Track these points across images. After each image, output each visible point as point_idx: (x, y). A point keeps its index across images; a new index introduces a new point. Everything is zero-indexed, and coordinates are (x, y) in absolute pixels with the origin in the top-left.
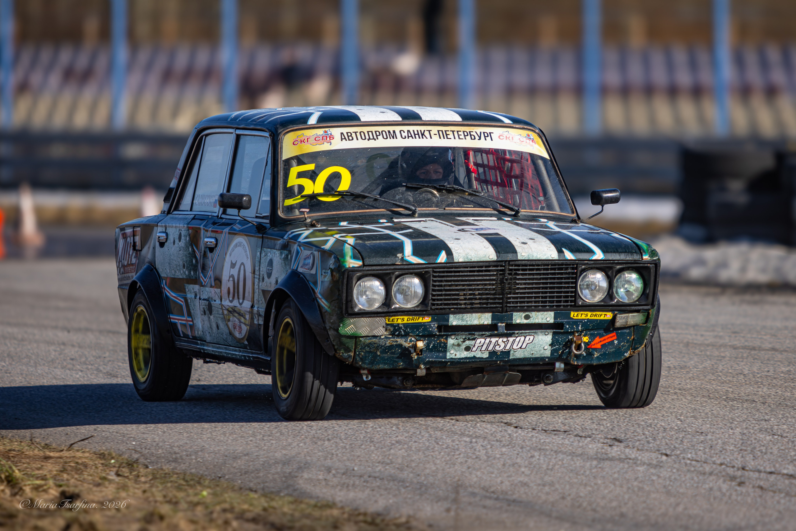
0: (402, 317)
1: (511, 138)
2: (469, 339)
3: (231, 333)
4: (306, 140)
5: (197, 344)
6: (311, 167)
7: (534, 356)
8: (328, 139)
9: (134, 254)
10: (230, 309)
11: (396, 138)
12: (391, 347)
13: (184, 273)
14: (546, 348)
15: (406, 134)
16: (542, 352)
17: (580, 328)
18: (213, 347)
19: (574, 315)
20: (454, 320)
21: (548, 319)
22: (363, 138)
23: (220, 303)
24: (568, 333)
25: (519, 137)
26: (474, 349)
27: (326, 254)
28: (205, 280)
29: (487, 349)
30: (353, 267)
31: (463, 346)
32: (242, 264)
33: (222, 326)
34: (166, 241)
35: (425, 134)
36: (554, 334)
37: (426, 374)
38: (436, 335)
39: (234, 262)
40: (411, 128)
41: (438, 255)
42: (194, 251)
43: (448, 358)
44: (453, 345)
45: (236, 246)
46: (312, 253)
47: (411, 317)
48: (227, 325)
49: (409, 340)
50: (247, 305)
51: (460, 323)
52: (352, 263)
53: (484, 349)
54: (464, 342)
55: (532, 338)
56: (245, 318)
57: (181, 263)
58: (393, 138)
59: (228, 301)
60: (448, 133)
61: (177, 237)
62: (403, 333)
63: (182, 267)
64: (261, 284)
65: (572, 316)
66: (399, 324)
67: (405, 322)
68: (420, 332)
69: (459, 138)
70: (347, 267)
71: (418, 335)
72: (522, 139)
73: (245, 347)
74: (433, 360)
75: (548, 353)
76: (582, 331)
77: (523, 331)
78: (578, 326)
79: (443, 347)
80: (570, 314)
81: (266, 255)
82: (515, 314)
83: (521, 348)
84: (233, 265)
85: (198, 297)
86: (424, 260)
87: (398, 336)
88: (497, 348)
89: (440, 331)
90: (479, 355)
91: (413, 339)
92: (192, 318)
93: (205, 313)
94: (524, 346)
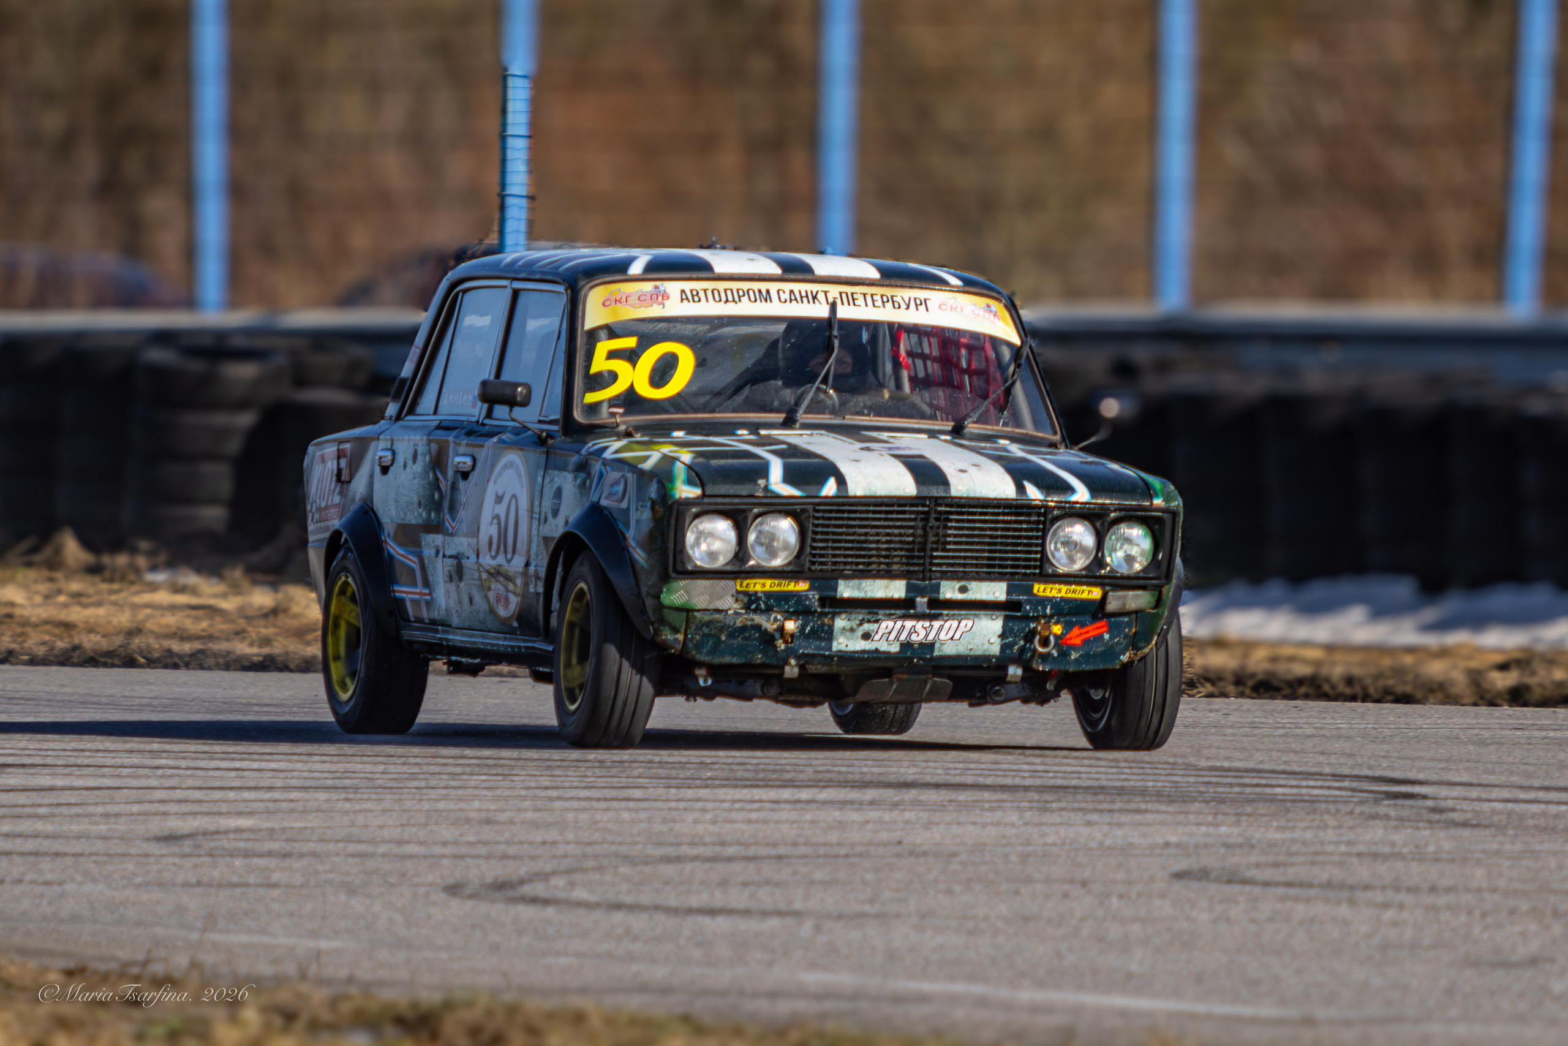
0: (762, 581)
1: (959, 309)
2: (869, 621)
3: (492, 611)
4: (624, 299)
5: (437, 631)
6: (631, 342)
7: (972, 653)
8: (660, 298)
9: (338, 489)
10: (492, 571)
11: (771, 301)
12: (744, 628)
13: (420, 515)
14: (992, 640)
15: (787, 296)
16: (985, 647)
17: (1048, 611)
18: (463, 635)
19: (1039, 589)
20: (846, 590)
21: (997, 595)
22: (717, 298)
23: (475, 560)
24: (1027, 618)
25: (973, 308)
26: (877, 637)
27: (644, 477)
28: (453, 525)
29: (897, 638)
30: (687, 499)
31: (860, 632)
32: (514, 496)
33: (478, 598)
34: (392, 465)
35: (818, 296)
36: (1007, 619)
37: (800, 674)
38: (816, 611)
39: (500, 494)
40: (797, 287)
41: (822, 483)
42: (437, 479)
43: (834, 649)
44: (844, 629)
45: (505, 467)
46: (623, 476)
47: (777, 582)
48: (486, 597)
49: (772, 619)
50: (518, 562)
51: (857, 594)
52: (685, 491)
53: (892, 637)
54: (860, 624)
55: (970, 623)
56: (515, 585)
57: (416, 500)
58: (766, 301)
59: (488, 557)
60: (855, 296)
61: (410, 456)
62: (763, 606)
63: (416, 505)
64: (541, 527)
65: (1035, 591)
66: (756, 592)
67: (767, 588)
68: (790, 607)
69: (874, 306)
70: (677, 496)
71: (787, 611)
72: (976, 312)
73: (512, 632)
74: (811, 652)
75: (995, 649)
76: (1051, 617)
77: (956, 612)
78: (1045, 608)
79: (826, 632)
80: (1032, 587)
81: (552, 481)
82: (943, 583)
83: (952, 639)
84: (499, 499)
85: (441, 555)
86: (802, 490)
87: (755, 611)
88: (914, 637)
89: (822, 606)
90: (884, 647)
91: (779, 617)
92: (430, 589)
93: (451, 579)
94: (957, 636)
